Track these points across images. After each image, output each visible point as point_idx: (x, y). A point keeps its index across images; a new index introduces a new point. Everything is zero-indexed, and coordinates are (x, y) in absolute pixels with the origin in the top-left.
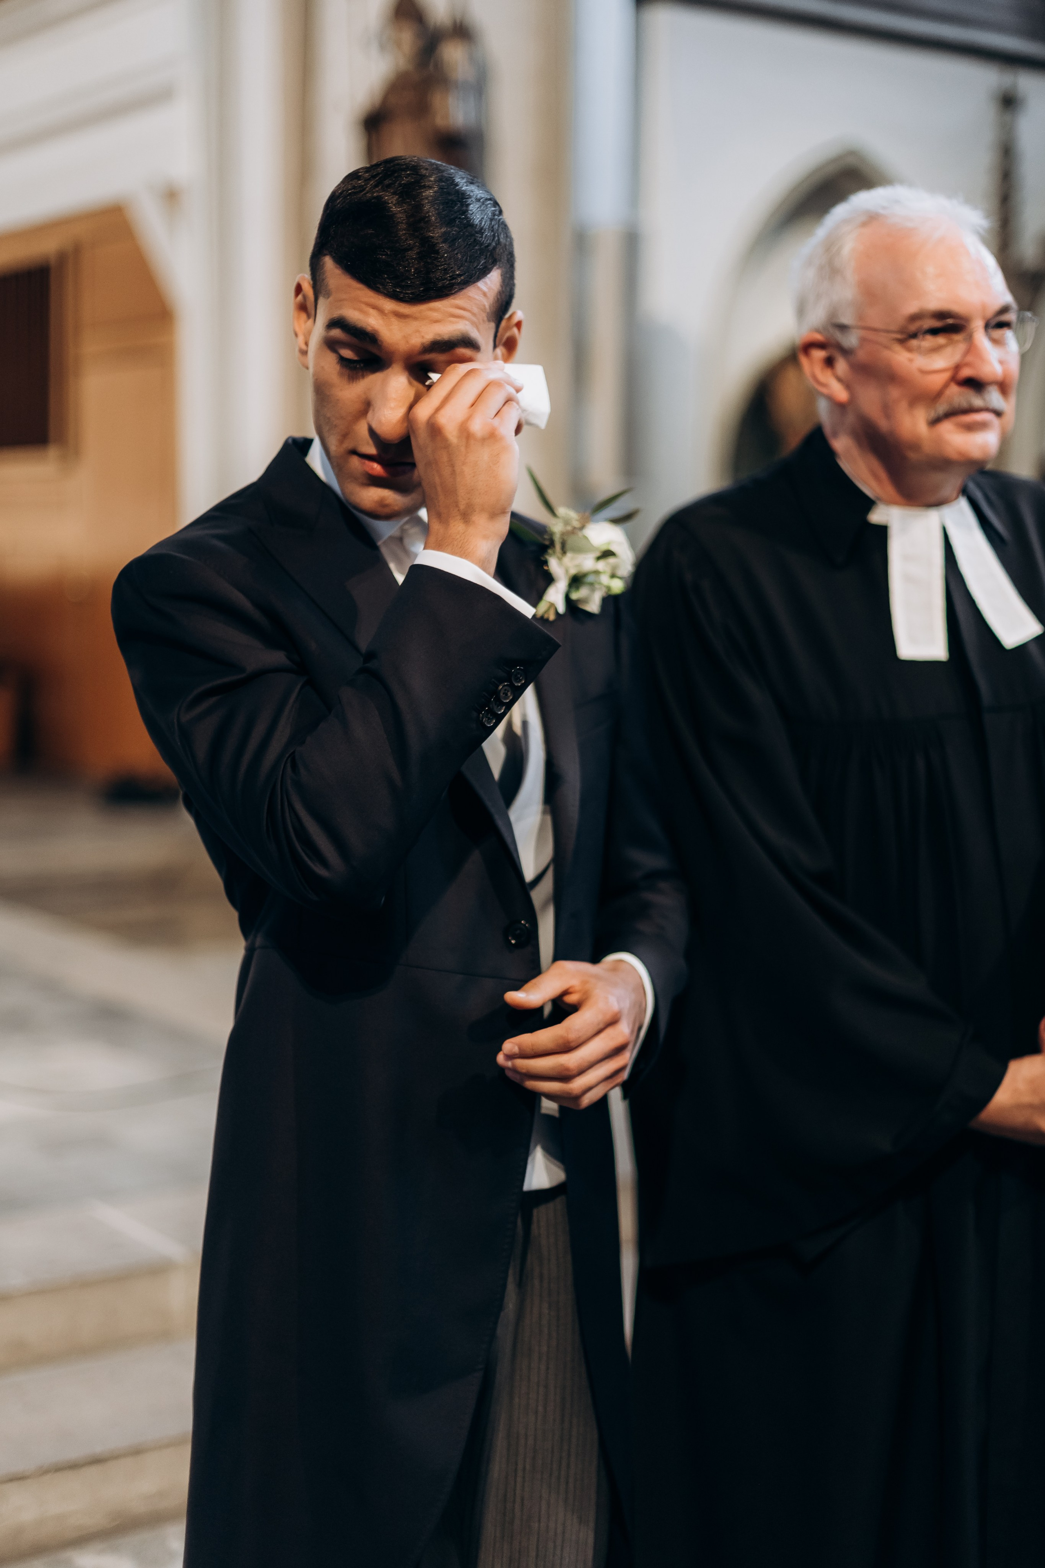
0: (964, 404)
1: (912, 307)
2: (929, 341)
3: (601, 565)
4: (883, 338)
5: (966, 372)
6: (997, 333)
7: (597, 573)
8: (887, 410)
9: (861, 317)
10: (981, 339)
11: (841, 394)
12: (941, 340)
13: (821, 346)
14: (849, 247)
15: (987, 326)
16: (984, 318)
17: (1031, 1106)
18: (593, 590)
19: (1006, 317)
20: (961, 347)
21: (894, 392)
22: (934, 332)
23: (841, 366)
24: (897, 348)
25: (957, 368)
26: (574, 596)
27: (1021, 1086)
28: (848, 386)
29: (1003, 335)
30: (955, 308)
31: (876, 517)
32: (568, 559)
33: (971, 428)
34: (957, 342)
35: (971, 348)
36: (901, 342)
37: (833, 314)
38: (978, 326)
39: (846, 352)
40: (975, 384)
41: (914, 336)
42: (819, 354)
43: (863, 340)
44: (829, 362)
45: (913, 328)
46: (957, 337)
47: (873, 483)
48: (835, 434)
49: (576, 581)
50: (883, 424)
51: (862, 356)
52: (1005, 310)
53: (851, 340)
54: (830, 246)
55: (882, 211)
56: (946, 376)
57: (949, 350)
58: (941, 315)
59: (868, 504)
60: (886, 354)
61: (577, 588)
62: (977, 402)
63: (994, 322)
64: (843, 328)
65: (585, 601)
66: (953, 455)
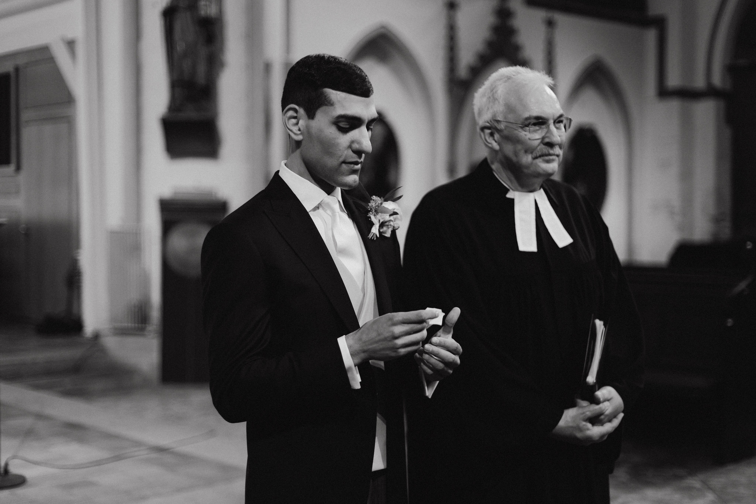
0: (547, 152)
1: (527, 115)
2: (532, 128)
3: (392, 218)
4: (514, 126)
5: (547, 140)
6: (557, 125)
7: (390, 221)
8: (516, 154)
9: (505, 118)
10: (552, 127)
11: (496, 146)
12: (537, 128)
13: (488, 128)
14: (501, 90)
15: (554, 122)
16: (553, 119)
17: (572, 427)
18: (388, 228)
19: (561, 119)
20: (545, 130)
21: (519, 147)
22: (535, 124)
23: (497, 136)
24: (520, 130)
25: (543, 138)
26: (381, 230)
27: (569, 419)
28: (499, 144)
29: (560, 125)
30: (543, 115)
31: (509, 195)
32: (379, 216)
33: (548, 162)
34: (543, 128)
35: (549, 131)
36: (522, 128)
37: (494, 116)
38: (551, 122)
39: (499, 131)
40: (551, 145)
41: (527, 126)
42: (488, 131)
43: (506, 127)
44: (492, 135)
45: (527, 123)
46: (544, 126)
47: (509, 183)
48: (492, 163)
49: (382, 225)
50: (514, 159)
51: (506, 132)
52: (561, 116)
53: (502, 126)
54: (493, 89)
55: (513, 76)
56: (539, 141)
57: (540, 131)
58: (538, 118)
59: (507, 191)
60: (516, 132)
61: (382, 228)
62: (551, 152)
63: (557, 121)
64: (498, 121)
65: (385, 232)
66: (541, 172)
